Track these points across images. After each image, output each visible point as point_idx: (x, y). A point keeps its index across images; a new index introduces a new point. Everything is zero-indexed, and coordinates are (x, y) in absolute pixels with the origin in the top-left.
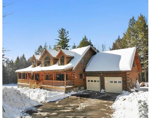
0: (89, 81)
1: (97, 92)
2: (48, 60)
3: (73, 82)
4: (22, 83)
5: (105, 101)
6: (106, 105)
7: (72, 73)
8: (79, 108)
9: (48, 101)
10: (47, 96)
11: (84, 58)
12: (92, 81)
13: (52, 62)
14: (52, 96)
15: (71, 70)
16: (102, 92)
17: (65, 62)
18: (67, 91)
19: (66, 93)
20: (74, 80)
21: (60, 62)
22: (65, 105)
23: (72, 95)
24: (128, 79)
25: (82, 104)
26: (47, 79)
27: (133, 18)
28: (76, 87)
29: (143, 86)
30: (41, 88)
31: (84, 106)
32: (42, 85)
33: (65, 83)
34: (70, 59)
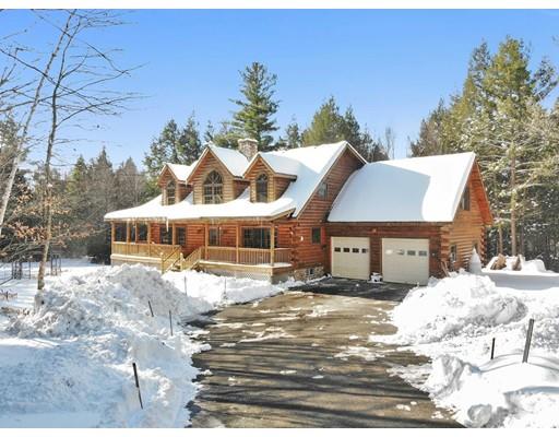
0: (338, 250)
1: (360, 282)
2: (218, 185)
3: (293, 253)
4: (129, 254)
5: (379, 302)
6: (380, 309)
7: (291, 226)
8: (314, 315)
9: (230, 302)
10: (228, 290)
11: (327, 181)
12: (347, 250)
13: (228, 188)
14: (241, 289)
15: (288, 218)
16: (373, 281)
17: (271, 192)
18: (277, 276)
19: (274, 282)
20: (295, 246)
21: (254, 192)
22: (279, 310)
23: (291, 289)
24: (443, 244)
25: (318, 307)
26: (213, 242)
27: (484, 47)
28: (301, 266)
29: (501, 268)
30: (198, 269)
31: (326, 311)
32: (201, 262)
33: (272, 255)
34: (286, 183)
